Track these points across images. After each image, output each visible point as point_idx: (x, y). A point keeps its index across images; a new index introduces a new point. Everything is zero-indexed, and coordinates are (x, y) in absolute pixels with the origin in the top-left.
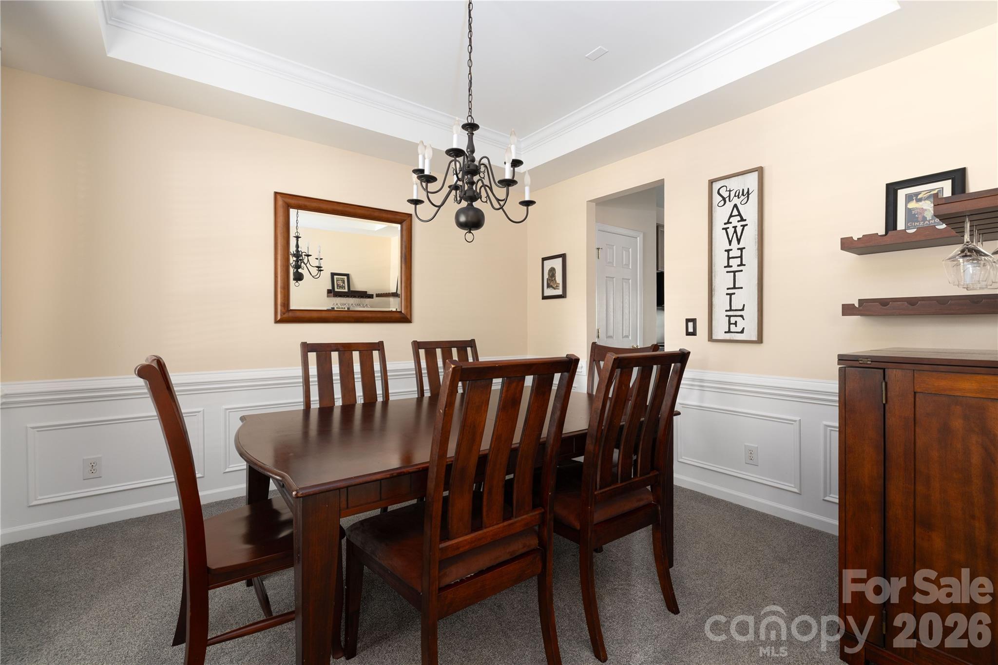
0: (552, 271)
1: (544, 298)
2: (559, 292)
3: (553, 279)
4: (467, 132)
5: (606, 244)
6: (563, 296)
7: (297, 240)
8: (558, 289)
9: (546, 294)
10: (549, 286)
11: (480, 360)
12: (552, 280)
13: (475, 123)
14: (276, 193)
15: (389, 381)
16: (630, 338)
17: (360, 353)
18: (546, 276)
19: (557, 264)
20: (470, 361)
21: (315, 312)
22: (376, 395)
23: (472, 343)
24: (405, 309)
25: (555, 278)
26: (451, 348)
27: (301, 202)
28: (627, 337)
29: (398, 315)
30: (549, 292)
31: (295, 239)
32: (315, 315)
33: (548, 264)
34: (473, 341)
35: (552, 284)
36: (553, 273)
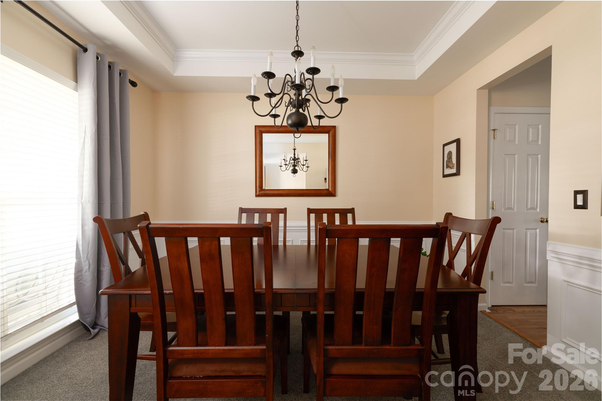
0: (450, 153)
1: (445, 176)
2: (454, 171)
3: (451, 160)
4: (295, 58)
5: (505, 125)
6: (458, 173)
7: (295, 151)
8: (454, 168)
9: (445, 173)
10: (448, 167)
11: (356, 224)
12: (450, 162)
13: (302, 50)
14: (256, 126)
15: (287, 233)
16: (538, 210)
17: (271, 214)
18: (446, 159)
19: (453, 148)
20: (349, 224)
21: (276, 190)
22: (278, 241)
23: (352, 211)
24: (331, 187)
25: (452, 160)
26: (335, 213)
27: (268, 129)
28: (534, 209)
29: (326, 192)
30: (448, 171)
31: (293, 150)
32: (276, 192)
33: (448, 149)
34: (353, 209)
35: (449, 165)
36: (450, 156)
